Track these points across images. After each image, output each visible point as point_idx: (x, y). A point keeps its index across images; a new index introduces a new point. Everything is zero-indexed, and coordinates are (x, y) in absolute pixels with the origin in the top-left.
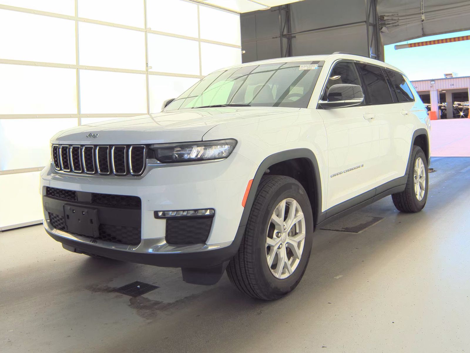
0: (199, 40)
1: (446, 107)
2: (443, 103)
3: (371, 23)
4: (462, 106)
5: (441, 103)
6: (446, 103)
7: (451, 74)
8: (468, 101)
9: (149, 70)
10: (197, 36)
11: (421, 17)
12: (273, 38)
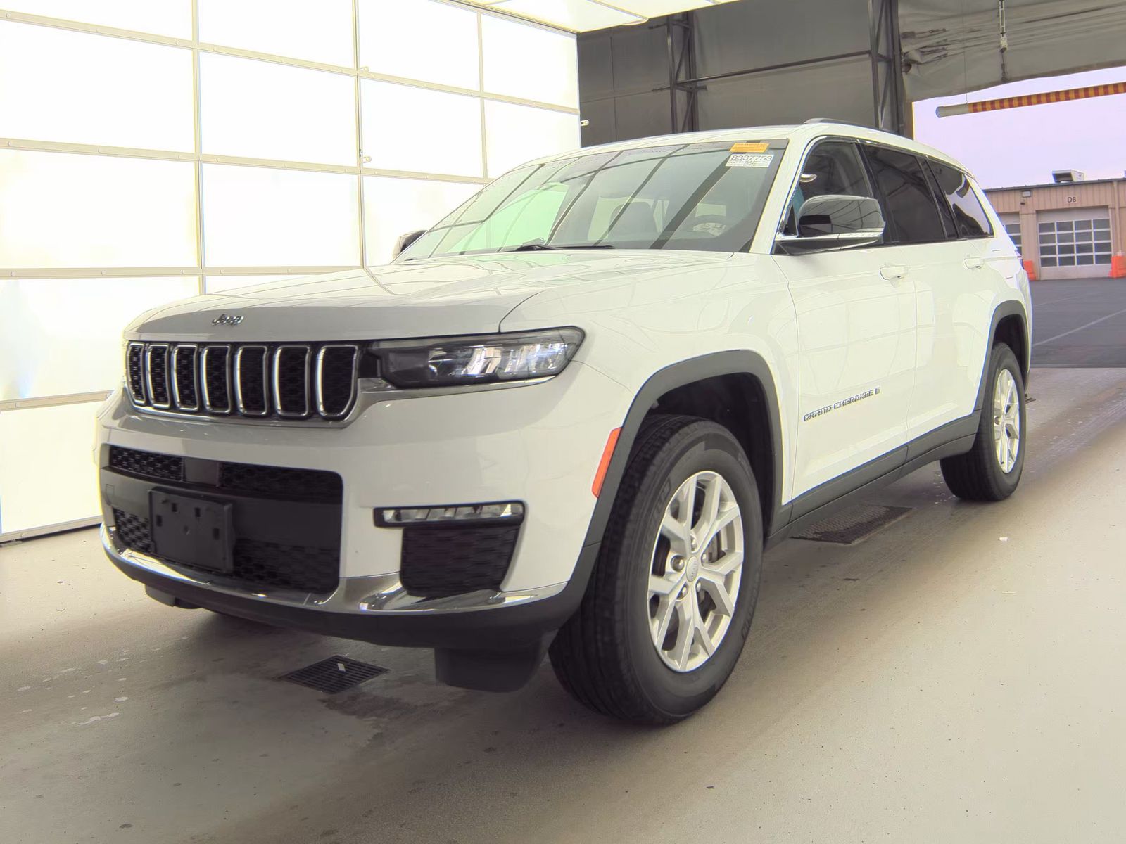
0: (481, 95)
3: (881, 56)
7: (1069, 175)
9: (365, 166)
10: (475, 87)
11: (999, 42)
12: (653, 90)
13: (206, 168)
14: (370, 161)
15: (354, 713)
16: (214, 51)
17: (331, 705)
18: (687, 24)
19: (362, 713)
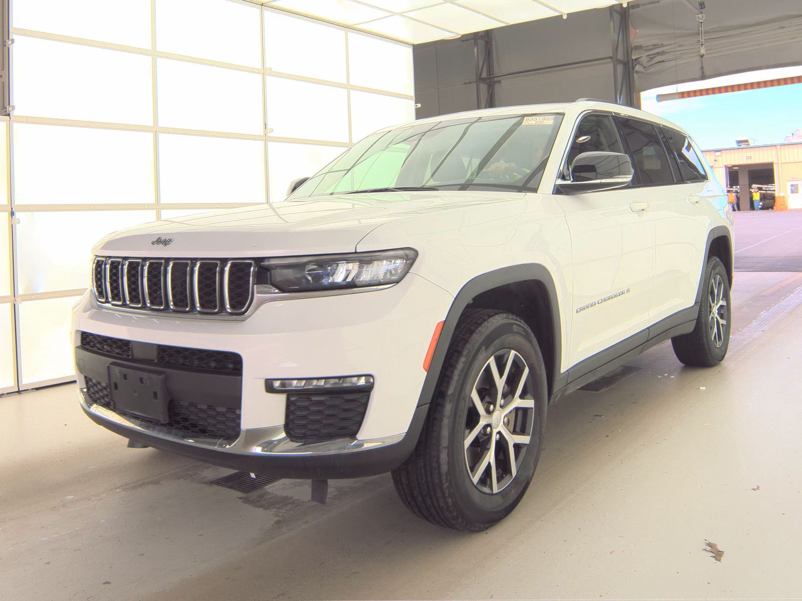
0: (348, 87)
1: (739, 193)
2: (734, 187)
3: (620, 60)
4: (764, 192)
5: (731, 187)
6: (738, 187)
7: (746, 141)
8: (774, 183)
9: (269, 135)
10: (344, 81)
11: (700, 51)
12: (465, 83)
13: (162, 137)
14: (272, 132)
15: (261, 506)
16: (167, 57)
17: (246, 501)
18: (488, 38)
19: (266, 507)
